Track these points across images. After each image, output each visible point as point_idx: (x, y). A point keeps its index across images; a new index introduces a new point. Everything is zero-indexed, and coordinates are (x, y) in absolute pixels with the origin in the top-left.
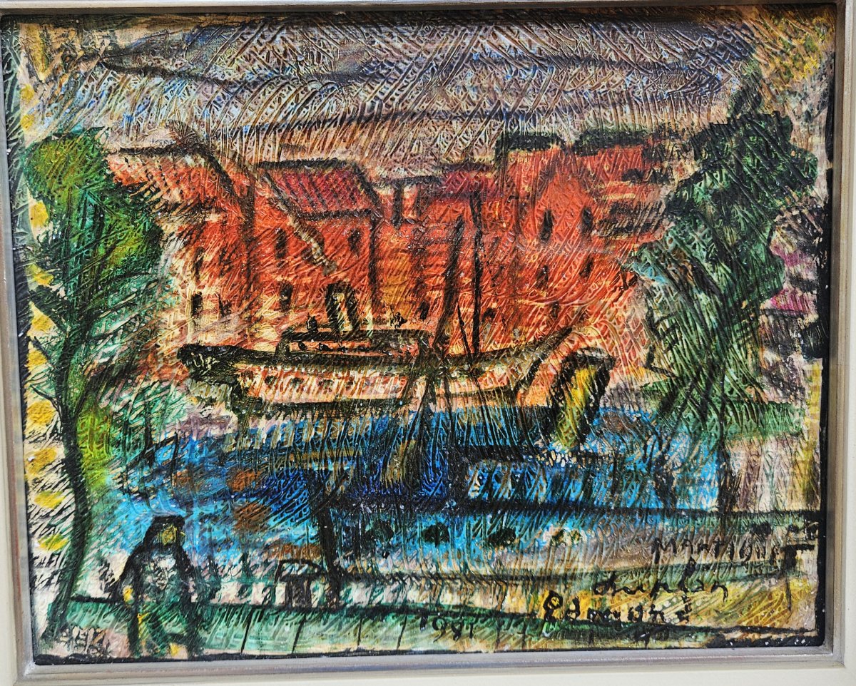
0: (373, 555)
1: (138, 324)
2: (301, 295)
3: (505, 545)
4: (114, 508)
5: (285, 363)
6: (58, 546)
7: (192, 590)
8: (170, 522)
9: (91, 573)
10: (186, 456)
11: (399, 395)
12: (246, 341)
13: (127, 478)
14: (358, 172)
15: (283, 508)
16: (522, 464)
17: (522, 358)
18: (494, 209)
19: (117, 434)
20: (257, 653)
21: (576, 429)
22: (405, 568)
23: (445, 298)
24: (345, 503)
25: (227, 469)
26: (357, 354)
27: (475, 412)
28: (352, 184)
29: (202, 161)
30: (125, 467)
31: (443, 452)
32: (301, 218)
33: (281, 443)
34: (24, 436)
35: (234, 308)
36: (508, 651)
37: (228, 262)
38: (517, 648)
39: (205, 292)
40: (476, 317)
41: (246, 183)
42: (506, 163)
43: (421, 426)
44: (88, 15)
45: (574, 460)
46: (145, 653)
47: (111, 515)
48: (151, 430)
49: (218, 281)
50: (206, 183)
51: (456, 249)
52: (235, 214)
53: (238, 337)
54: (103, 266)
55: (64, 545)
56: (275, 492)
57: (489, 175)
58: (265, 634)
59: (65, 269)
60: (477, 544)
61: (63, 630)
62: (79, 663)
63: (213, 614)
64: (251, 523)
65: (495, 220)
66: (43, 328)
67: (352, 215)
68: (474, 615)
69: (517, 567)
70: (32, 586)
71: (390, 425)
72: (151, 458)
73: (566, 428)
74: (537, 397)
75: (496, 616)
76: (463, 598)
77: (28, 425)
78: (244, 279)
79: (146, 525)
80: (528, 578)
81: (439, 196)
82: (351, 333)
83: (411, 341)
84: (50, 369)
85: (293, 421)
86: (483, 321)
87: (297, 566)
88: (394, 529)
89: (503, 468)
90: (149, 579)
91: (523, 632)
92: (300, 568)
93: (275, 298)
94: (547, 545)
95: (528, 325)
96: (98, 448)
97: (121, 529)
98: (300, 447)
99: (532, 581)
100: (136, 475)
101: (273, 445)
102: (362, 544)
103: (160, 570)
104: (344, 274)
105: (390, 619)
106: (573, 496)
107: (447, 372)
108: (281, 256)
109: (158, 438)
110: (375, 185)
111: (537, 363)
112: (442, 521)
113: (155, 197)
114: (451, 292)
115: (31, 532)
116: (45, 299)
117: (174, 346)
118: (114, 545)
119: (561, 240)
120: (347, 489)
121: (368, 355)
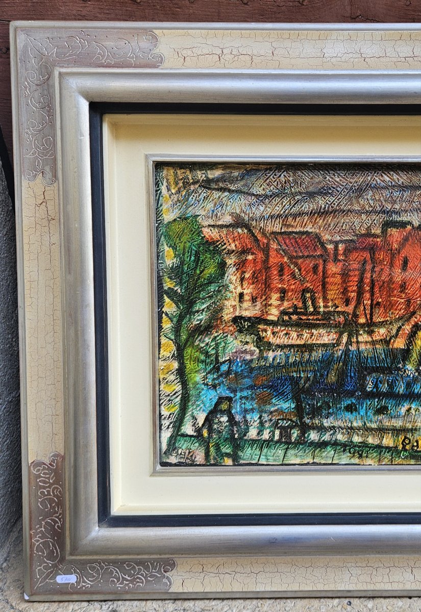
0: (321, 417)
1: (214, 306)
2: (290, 294)
3: (384, 414)
4: (200, 392)
5: (282, 325)
6: (173, 410)
7: (235, 432)
8: (226, 400)
9: (188, 423)
10: (234, 368)
11: (335, 342)
12: (264, 315)
13: (207, 378)
14: (318, 237)
15: (279, 394)
16: (392, 376)
17: (393, 325)
18: (381, 255)
19: (202, 357)
20: (265, 463)
21: (418, 359)
22: (336, 424)
23: (357, 297)
24: (309, 392)
25: (253, 375)
26: (315, 322)
27: (370, 350)
28: (315, 242)
29: (246, 231)
30: (205, 373)
31: (355, 369)
32: (291, 258)
33: (279, 363)
34: (159, 357)
35: (258, 299)
36: (384, 465)
37: (256, 278)
38: (388, 463)
39: (245, 292)
40: (371, 305)
41: (265, 241)
42: (386, 234)
43: (345, 356)
44: (195, 164)
45: (417, 374)
46: (212, 462)
47: (199, 395)
48: (218, 356)
49: (251, 286)
50: (247, 241)
51: (362, 274)
52: (260, 256)
53: (260, 313)
54: (199, 278)
55: (176, 409)
56: (275, 386)
57: (378, 240)
58: (269, 454)
59: (181, 280)
60: (370, 413)
61: (174, 450)
62: (181, 466)
63: (245, 444)
64: (264, 401)
65: (381, 260)
66: (170, 307)
67: (314, 257)
68: (368, 447)
69: (389, 424)
70: (160, 429)
71: (330, 356)
72: (218, 369)
73: (413, 359)
74: (399, 344)
75: (379, 447)
76: (363, 439)
77: (161, 352)
78: (263, 286)
79: (215, 401)
80: (394, 430)
81: (355, 249)
82: (313, 312)
83: (341, 316)
84: (172, 326)
85: (285, 353)
86: (375, 307)
87: (285, 422)
88: (331, 405)
89: (383, 377)
90: (215, 426)
91: (392, 456)
92: (287, 423)
93: (278, 295)
94: (404, 414)
95: (396, 310)
96: (194, 364)
97: (203, 402)
98: (288, 365)
99: (396, 431)
100: (210, 376)
101: (275, 363)
102: (316, 412)
103: (220, 422)
104: (310, 284)
105: (329, 448)
106: (416, 391)
107: (358, 331)
108: (281, 275)
109: (221, 360)
110: (325, 243)
111: (400, 327)
112: (354, 402)
113: (223, 247)
114: (360, 293)
115: (161, 403)
116: (171, 294)
117: (231, 316)
118: (199, 410)
119: (412, 270)
120: (309, 385)
121: (321, 322)
